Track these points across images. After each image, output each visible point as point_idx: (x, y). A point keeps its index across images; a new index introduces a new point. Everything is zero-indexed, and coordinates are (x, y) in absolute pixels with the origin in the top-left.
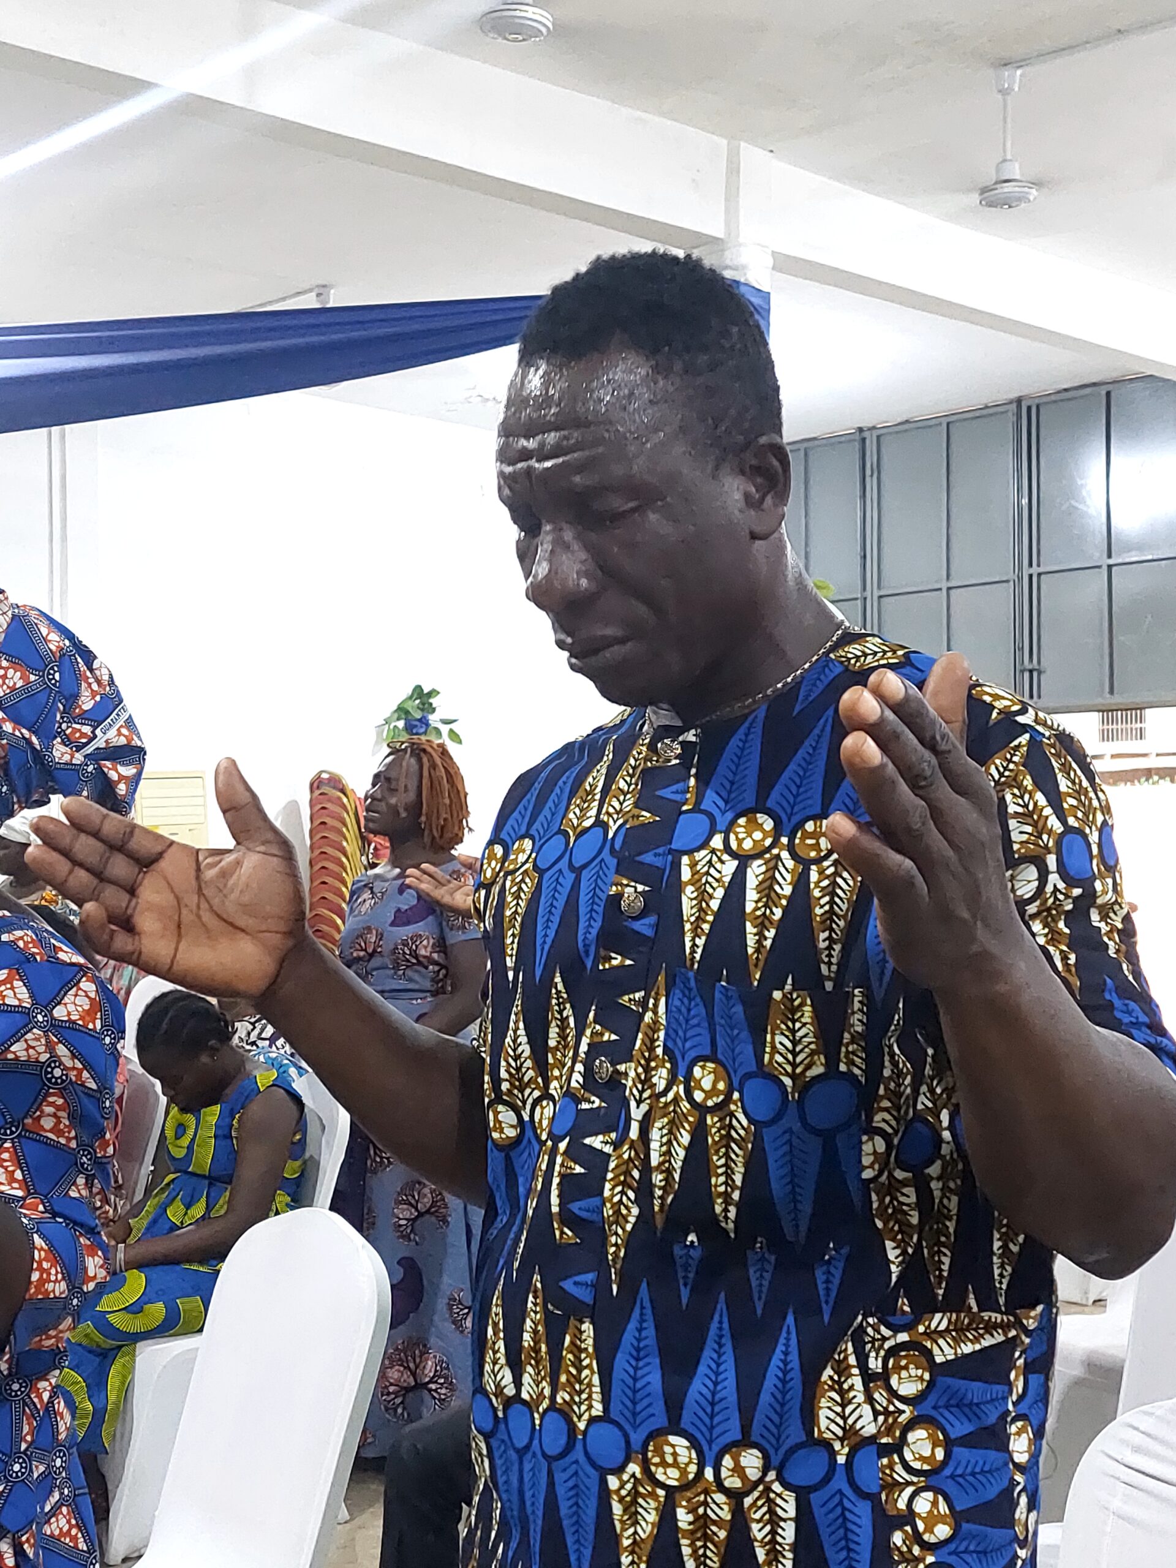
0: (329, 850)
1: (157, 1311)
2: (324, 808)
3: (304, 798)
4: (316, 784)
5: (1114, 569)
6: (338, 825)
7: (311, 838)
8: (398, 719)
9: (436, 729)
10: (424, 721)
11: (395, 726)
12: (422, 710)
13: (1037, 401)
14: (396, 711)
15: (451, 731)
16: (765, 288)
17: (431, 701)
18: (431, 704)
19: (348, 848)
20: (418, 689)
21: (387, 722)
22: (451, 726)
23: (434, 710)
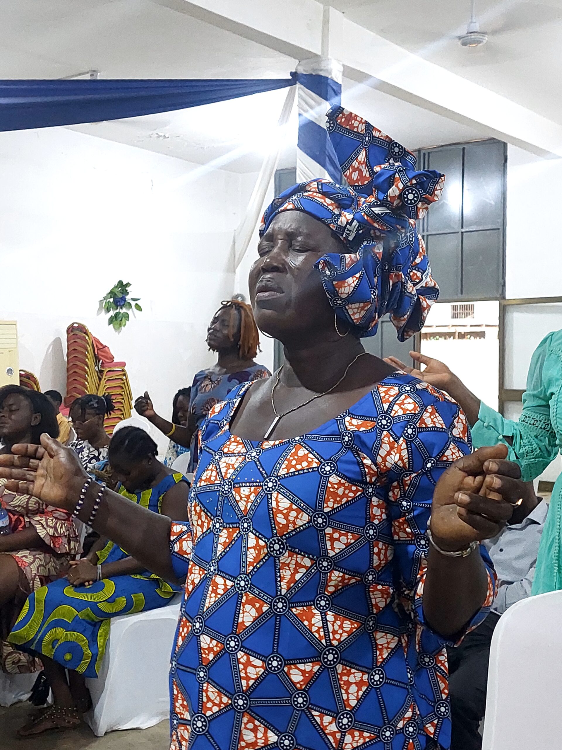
0: (78, 363)
1: (122, 601)
2: (75, 342)
3: (64, 337)
4: (71, 330)
5: (464, 234)
6: (83, 350)
7: (68, 357)
8: (111, 298)
9: (129, 303)
10: (123, 299)
11: (109, 301)
12: (122, 293)
13: (429, 151)
14: (109, 293)
15: (136, 304)
16: (340, 82)
17: (127, 289)
18: (127, 290)
19: (89, 363)
20: (121, 282)
21: (105, 298)
22: (137, 302)
23: (128, 294)
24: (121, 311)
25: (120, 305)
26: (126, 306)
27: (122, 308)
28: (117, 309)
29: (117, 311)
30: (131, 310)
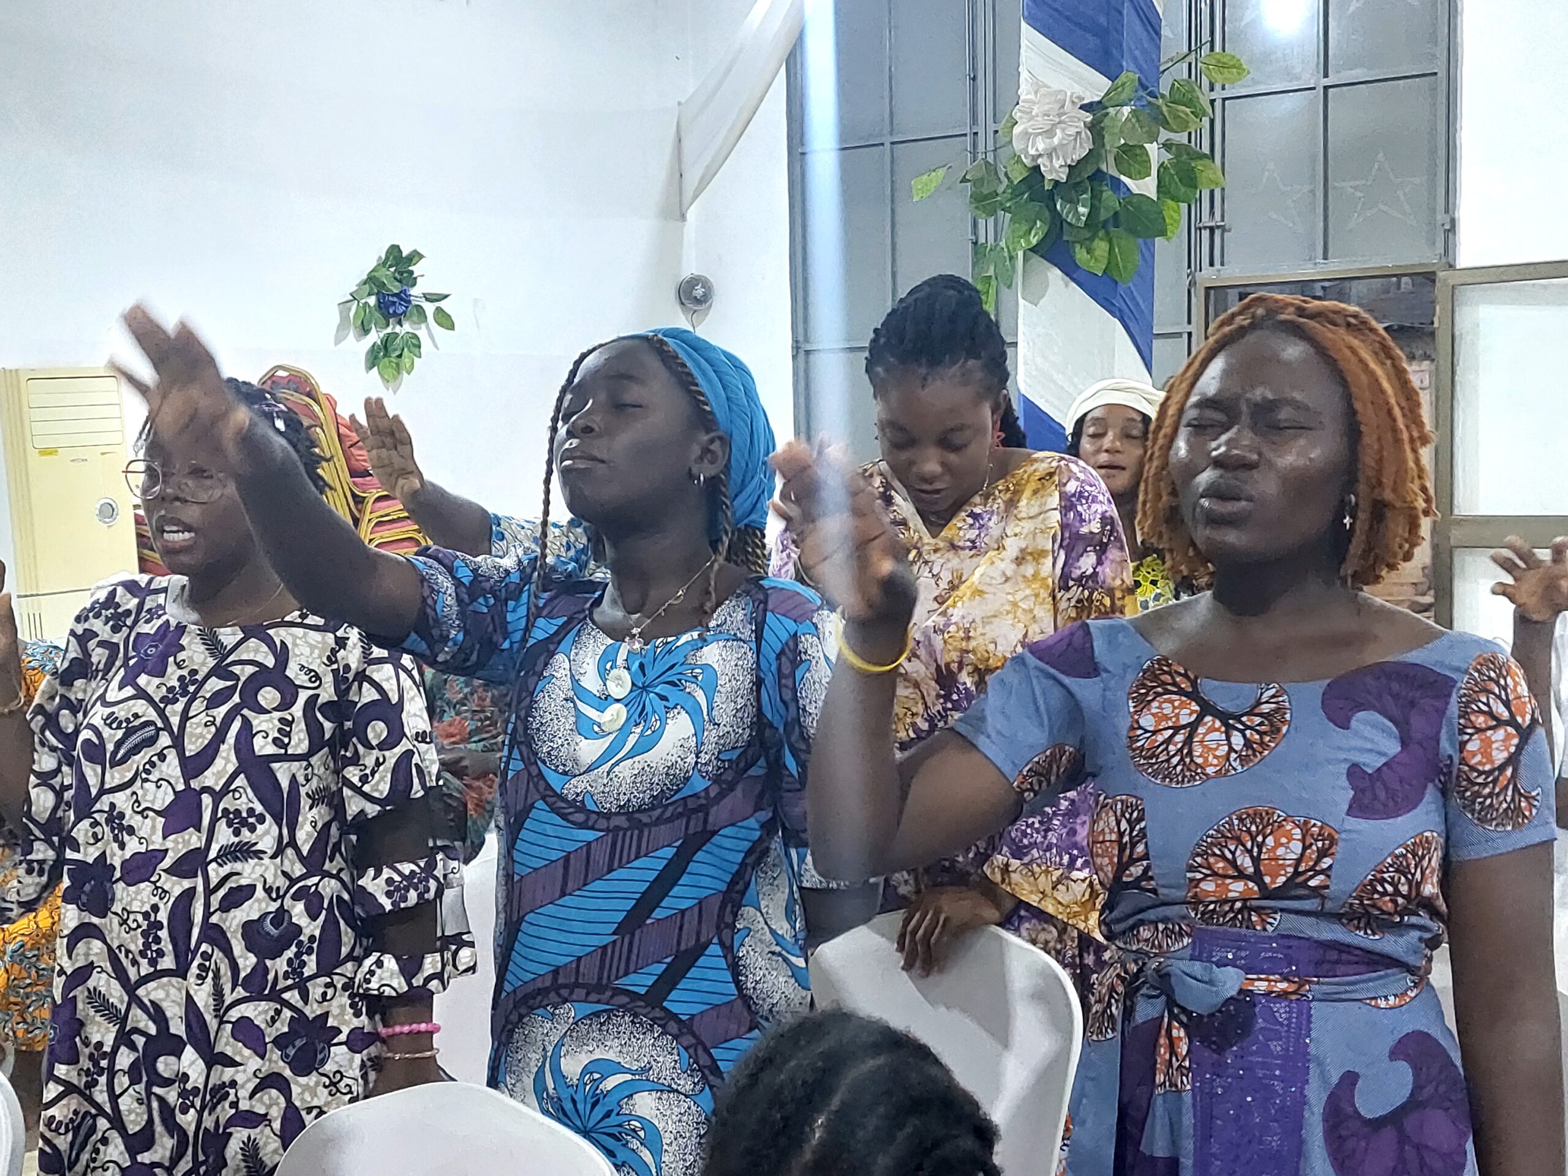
5: (1333, 91)
8: (369, 295)
9: (419, 308)
10: (404, 298)
11: (365, 303)
12: (400, 281)
14: (365, 282)
15: (439, 310)
17: (411, 268)
18: (412, 273)
20: (395, 250)
21: (354, 296)
22: (441, 304)
23: (415, 282)
24: (398, 329)
25: (395, 315)
26: (411, 316)
27: (400, 323)
28: (388, 325)
29: (389, 330)
30: (423, 326)
